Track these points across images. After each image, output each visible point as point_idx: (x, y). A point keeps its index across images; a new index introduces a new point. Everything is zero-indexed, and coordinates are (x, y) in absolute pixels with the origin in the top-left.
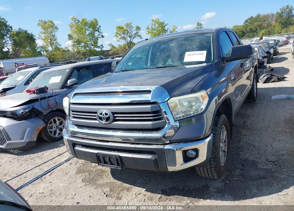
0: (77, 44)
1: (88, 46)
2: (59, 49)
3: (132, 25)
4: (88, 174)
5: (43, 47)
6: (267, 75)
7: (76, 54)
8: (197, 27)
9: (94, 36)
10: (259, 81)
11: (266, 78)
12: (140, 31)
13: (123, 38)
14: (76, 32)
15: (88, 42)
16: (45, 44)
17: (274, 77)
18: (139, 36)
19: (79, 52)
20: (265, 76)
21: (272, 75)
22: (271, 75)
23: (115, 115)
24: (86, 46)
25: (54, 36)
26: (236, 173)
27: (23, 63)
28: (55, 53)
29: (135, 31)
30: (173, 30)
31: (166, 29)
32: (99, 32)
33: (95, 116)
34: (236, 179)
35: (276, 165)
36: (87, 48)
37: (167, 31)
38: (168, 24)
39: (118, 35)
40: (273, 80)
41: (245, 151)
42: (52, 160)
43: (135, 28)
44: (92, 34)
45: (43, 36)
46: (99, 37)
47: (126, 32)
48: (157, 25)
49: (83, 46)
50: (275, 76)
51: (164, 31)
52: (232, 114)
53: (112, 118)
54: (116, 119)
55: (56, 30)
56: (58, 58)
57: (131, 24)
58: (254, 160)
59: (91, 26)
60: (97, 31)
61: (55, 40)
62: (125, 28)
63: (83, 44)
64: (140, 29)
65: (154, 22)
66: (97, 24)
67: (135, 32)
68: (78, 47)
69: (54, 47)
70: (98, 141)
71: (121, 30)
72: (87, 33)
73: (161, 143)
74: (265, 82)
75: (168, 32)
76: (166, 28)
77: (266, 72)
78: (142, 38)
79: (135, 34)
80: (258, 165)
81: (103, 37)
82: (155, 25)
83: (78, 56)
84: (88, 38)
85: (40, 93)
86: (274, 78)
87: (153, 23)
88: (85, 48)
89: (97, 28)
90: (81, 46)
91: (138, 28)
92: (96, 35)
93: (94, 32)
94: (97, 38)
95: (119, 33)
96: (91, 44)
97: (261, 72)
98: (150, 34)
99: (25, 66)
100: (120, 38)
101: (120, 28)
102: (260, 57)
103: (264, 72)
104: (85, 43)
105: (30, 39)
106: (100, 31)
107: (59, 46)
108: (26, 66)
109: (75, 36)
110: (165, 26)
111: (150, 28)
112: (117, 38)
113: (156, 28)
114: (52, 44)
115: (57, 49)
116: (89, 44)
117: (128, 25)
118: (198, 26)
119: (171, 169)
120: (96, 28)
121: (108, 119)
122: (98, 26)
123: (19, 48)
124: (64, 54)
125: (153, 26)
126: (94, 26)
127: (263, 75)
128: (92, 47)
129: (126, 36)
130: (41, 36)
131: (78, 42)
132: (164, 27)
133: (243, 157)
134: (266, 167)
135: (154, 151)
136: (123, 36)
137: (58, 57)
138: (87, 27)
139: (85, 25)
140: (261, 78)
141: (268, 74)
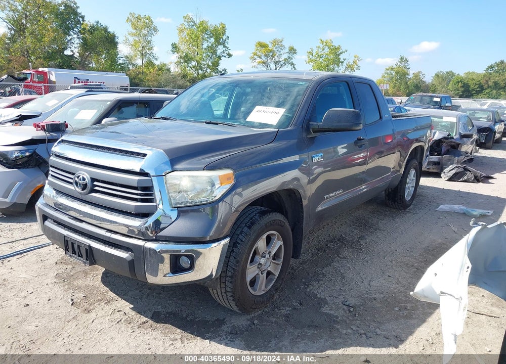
0: (185, 62)
1: (201, 68)
2: (153, 65)
3: (283, 43)
4: (71, 267)
5: (128, 58)
6: (457, 167)
7: (180, 78)
8: (399, 64)
9: (214, 52)
10: (442, 175)
11: (454, 172)
12: (295, 55)
13: (264, 63)
14: (187, 41)
15: (204, 61)
16: (132, 53)
17: (468, 173)
18: (292, 64)
19: (184, 76)
20: (453, 169)
21: (466, 169)
22: (463, 168)
23: (96, 183)
24: (199, 67)
25: (150, 42)
26: (282, 311)
27: (88, 80)
28: (145, 70)
29: (287, 54)
30: (354, 62)
31: (342, 60)
32: (224, 47)
33: (72, 179)
34: (273, 320)
35: (350, 311)
36: (200, 71)
37: (342, 63)
38: (346, 51)
39: (256, 57)
40: (465, 178)
41: (322, 282)
42: (37, 237)
43: (287, 50)
44: (212, 50)
45: (131, 39)
46: (224, 55)
47: (271, 54)
48: (327, 50)
49: (194, 67)
50: (470, 172)
51: (338, 62)
52: (303, 216)
53: (89, 185)
54: (95, 188)
55: (154, 33)
56: (148, 80)
57: (281, 42)
58: (325, 299)
59: (213, 35)
60: (221, 44)
61: (149, 49)
62: (271, 46)
63: (194, 63)
64: (295, 53)
65: (323, 44)
66: (224, 33)
67: (285, 56)
68: (185, 68)
69: (145, 60)
70: (71, 218)
71: (263, 49)
72: (205, 46)
73: (142, 238)
74: (450, 180)
75: (345, 64)
76: (342, 57)
77: (458, 163)
78: (295, 69)
79: (285, 60)
80: (323, 307)
81: (230, 55)
82: (323, 49)
83: (180, 82)
84: (204, 55)
85: (53, 131)
86: (469, 175)
87: (321, 46)
88: (197, 70)
89: (223, 39)
90: (190, 65)
91: (293, 51)
92: (219, 52)
93: (217, 46)
94: (220, 58)
95: (258, 53)
96: (208, 65)
97: (449, 160)
98: (312, 64)
99: (83, 84)
100: (259, 63)
101: (262, 45)
102: (455, 135)
103: (454, 162)
104: (197, 61)
105: (110, 41)
106: (226, 45)
107: (154, 59)
108: (85, 85)
109: (184, 48)
110: (341, 53)
111: (314, 54)
112: (253, 61)
113: (325, 55)
114: (143, 55)
115: (150, 64)
116: (205, 65)
117: (275, 42)
118: (401, 63)
119: (151, 279)
120: (221, 40)
121: (84, 187)
122: (224, 37)
123: (90, 53)
124: (159, 75)
125: (320, 50)
126: (219, 36)
127: (451, 166)
128: (209, 71)
129: (269, 60)
130: (127, 39)
131: (187, 59)
132: (339, 55)
133: (312, 290)
134: (332, 312)
135: (131, 247)
136: (264, 59)
137: (149, 78)
138: (206, 36)
139: (202, 32)
140: (446, 172)
141: (459, 167)
